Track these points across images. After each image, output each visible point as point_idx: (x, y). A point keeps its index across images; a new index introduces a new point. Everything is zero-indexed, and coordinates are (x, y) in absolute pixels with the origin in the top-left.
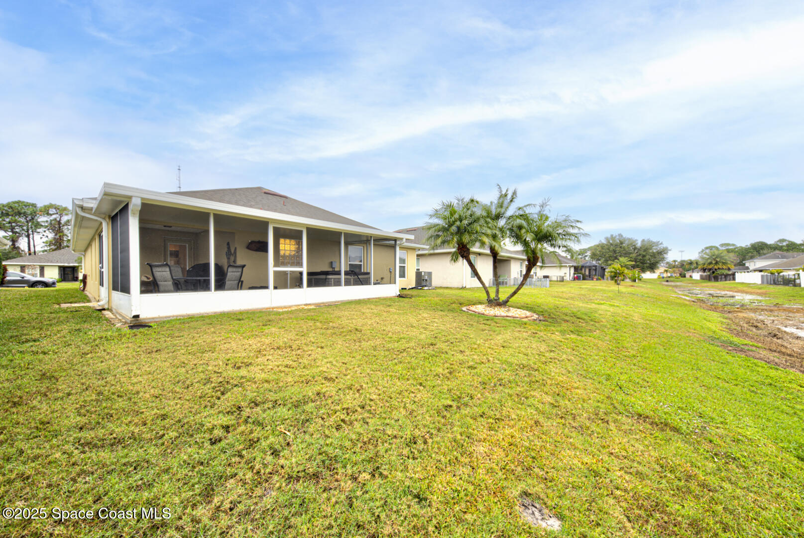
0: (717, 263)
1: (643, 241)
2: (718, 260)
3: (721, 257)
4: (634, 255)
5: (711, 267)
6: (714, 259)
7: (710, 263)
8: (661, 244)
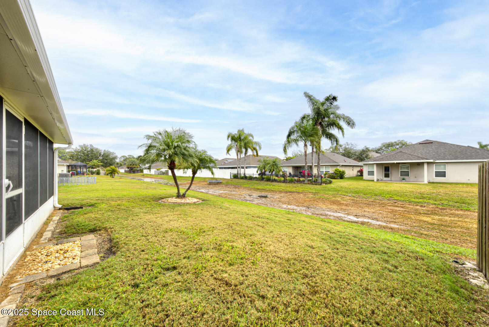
0: (133, 165)
1: (105, 150)
2: (134, 163)
3: (135, 162)
4: (101, 158)
5: (131, 166)
6: (132, 163)
7: (131, 165)
8: (115, 154)
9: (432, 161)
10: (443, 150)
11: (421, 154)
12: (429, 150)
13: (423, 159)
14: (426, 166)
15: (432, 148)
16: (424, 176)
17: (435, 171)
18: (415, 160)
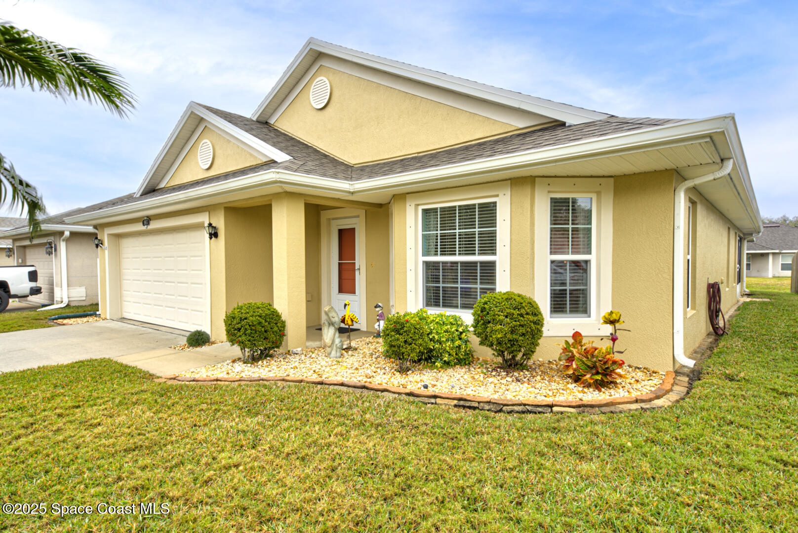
9: (777, 251)
10: (791, 237)
11: (766, 242)
12: (775, 236)
13: (768, 249)
14: (771, 257)
15: (778, 234)
16: (768, 269)
17: (781, 263)
18: (759, 250)
